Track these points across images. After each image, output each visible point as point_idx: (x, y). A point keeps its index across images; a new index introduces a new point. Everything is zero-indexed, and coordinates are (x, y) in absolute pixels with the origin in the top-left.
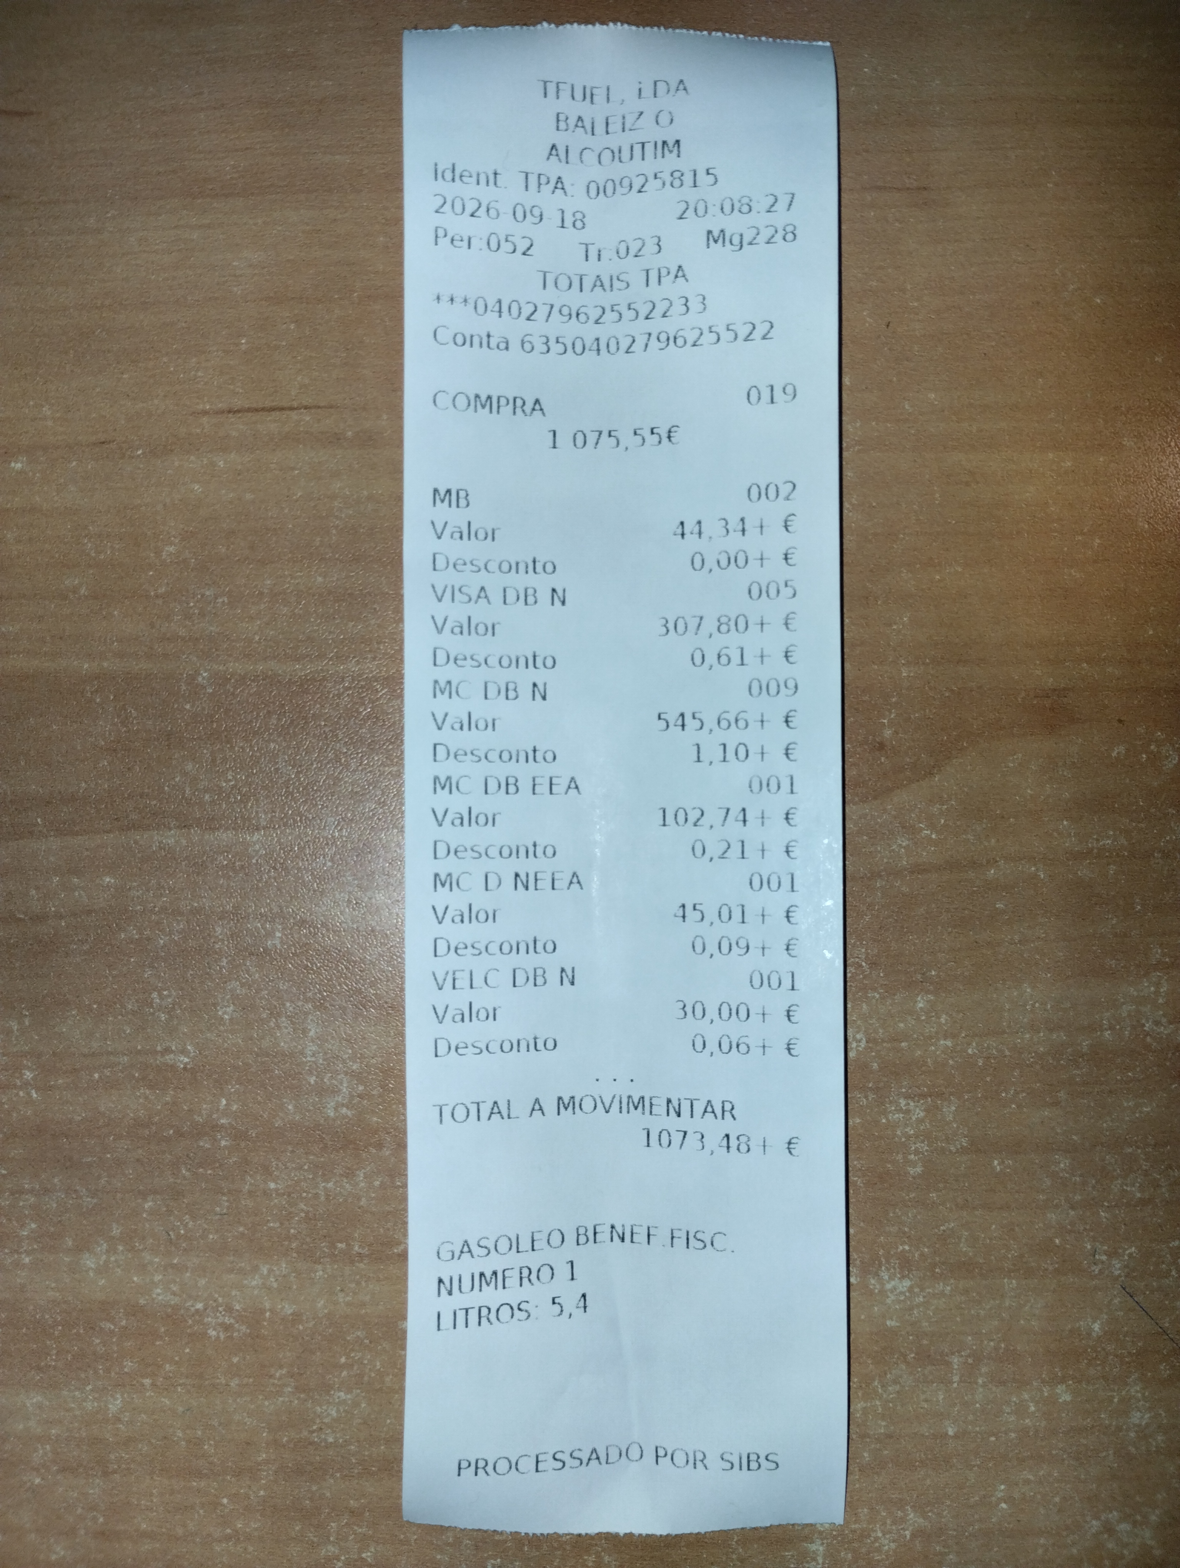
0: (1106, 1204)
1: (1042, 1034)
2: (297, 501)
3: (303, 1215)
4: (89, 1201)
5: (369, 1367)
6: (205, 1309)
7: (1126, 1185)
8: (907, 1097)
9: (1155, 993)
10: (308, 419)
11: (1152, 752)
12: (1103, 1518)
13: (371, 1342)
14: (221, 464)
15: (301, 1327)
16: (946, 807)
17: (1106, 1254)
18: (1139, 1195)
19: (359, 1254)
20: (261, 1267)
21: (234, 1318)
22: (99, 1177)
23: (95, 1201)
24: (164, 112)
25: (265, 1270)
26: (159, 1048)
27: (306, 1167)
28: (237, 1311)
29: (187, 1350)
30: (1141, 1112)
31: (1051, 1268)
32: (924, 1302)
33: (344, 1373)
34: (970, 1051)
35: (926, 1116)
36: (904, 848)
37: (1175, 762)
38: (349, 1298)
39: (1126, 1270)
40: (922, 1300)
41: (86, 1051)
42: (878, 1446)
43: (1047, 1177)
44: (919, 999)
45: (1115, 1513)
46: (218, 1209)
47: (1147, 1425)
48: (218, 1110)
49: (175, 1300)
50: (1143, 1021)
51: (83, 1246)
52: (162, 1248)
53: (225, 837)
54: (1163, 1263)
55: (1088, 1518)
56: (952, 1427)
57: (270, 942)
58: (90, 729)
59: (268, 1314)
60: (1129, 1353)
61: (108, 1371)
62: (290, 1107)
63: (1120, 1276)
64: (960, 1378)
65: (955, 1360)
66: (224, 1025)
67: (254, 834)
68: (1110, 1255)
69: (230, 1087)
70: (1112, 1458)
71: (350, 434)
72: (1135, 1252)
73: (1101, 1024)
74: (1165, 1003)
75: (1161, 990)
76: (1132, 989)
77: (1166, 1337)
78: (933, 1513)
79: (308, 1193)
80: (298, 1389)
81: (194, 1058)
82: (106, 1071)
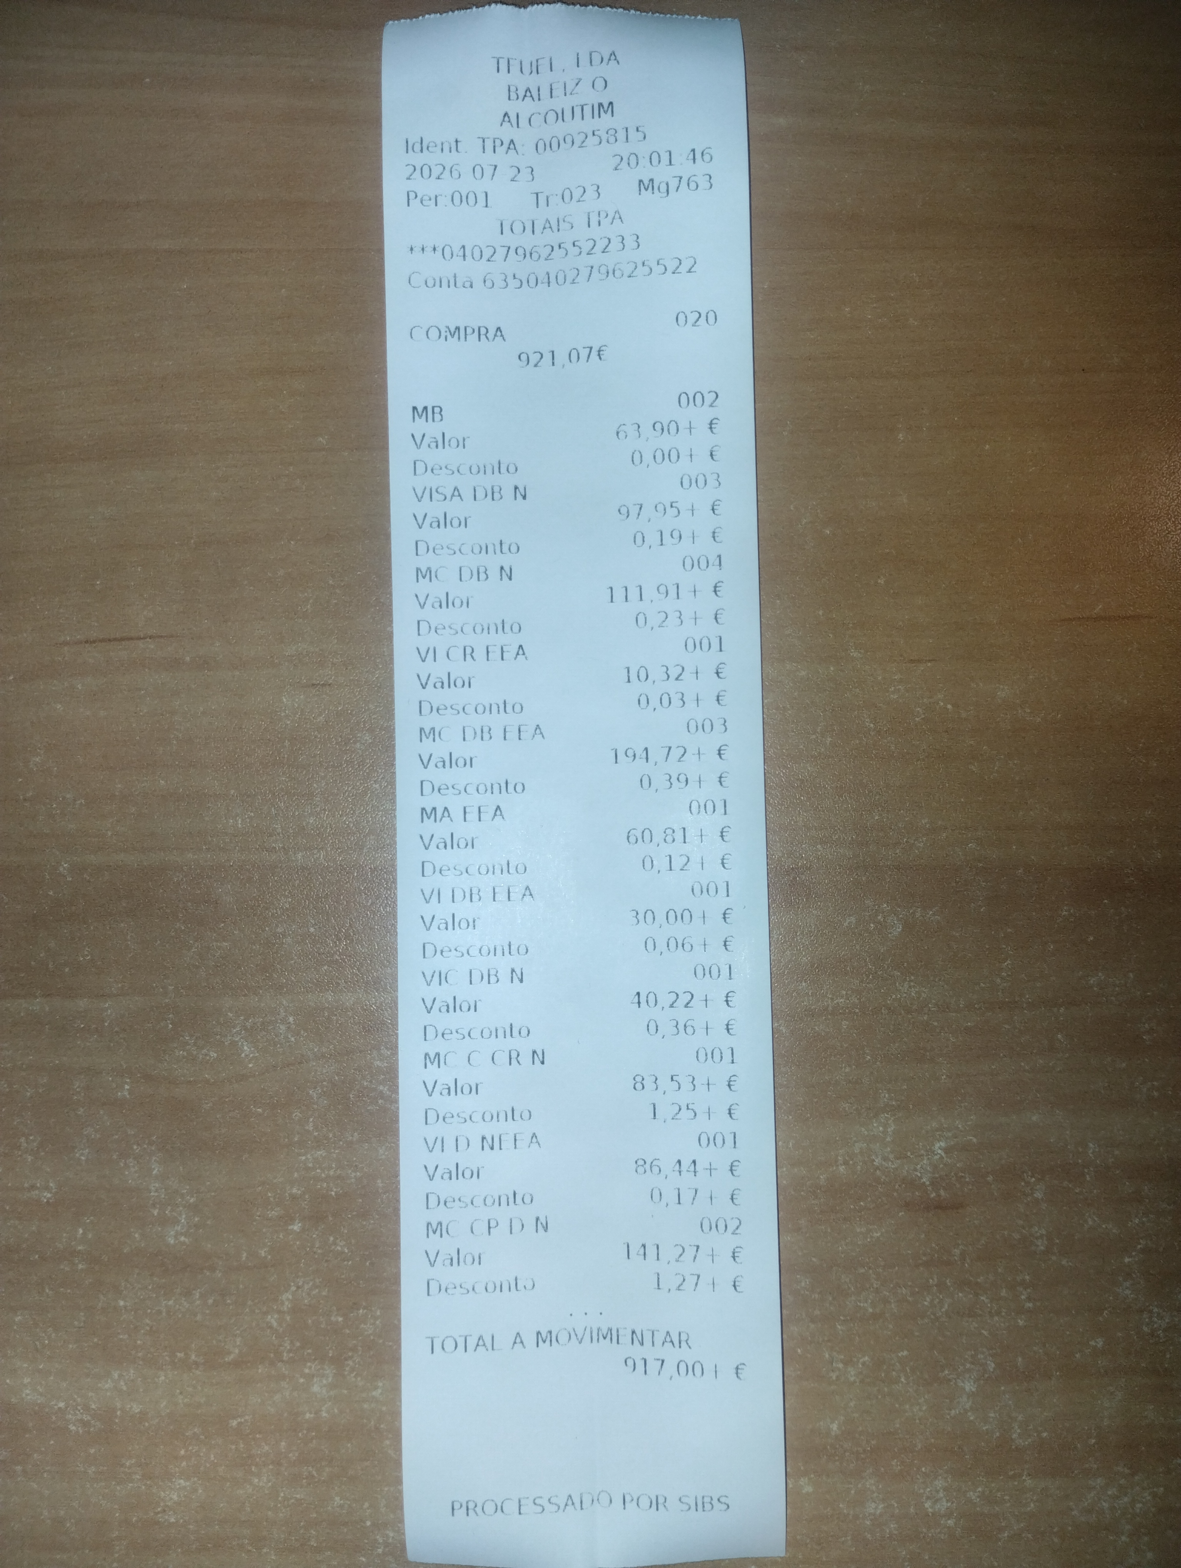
1: (785, 1169)
2: (144, 716)
3: (148, 1328)
5: (204, 1459)
6: (67, 1408)
7: (860, 1302)
9: (883, 1132)
10: (152, 646)
11: (880, 922)
13: (206, 1438)
14: (80, 687)
15: (147, 1424)
17: (842, 1363)
18: (871, 1310)
19: (196, 1363)
20: (113, 1372)
21: (90, 1416)
24: (31, 390)
25: (116, 1375)
26: (26, 1185)
27: (150, 1287)
28: (93, 1409)
29: (52, 1442)
30: (872, 1237)
33: (184, 1464)
37: (900, 930)
38: (187, 1400)
39: (861, 1377)
46: (76, 1323)
47: (881, 1515)
48: (76, 1238)
49: (40, 1400)
50: (873, 1157)
52: (30, 1356)
53: (82, 1003)
54: (894, 1370)
57: (119, 1094)
59: (119, 1413)
60: (864, 1451)
62: (137, 1236)
63: (855, 1382)
66: (81, 1165)
67: (107, 1001)
68: (846, 1363)
69: (86, 1218)
70: (850, 1543)
71: (188, 659)
72: (868, 1360)
73: (836, 1161)
74: (893, 1141)
75: (889, 1130)
76: (863, 1129)
77: (897, 1436)
79: (152, 1309)
80: (145, 1477)
81: (56, 1193)
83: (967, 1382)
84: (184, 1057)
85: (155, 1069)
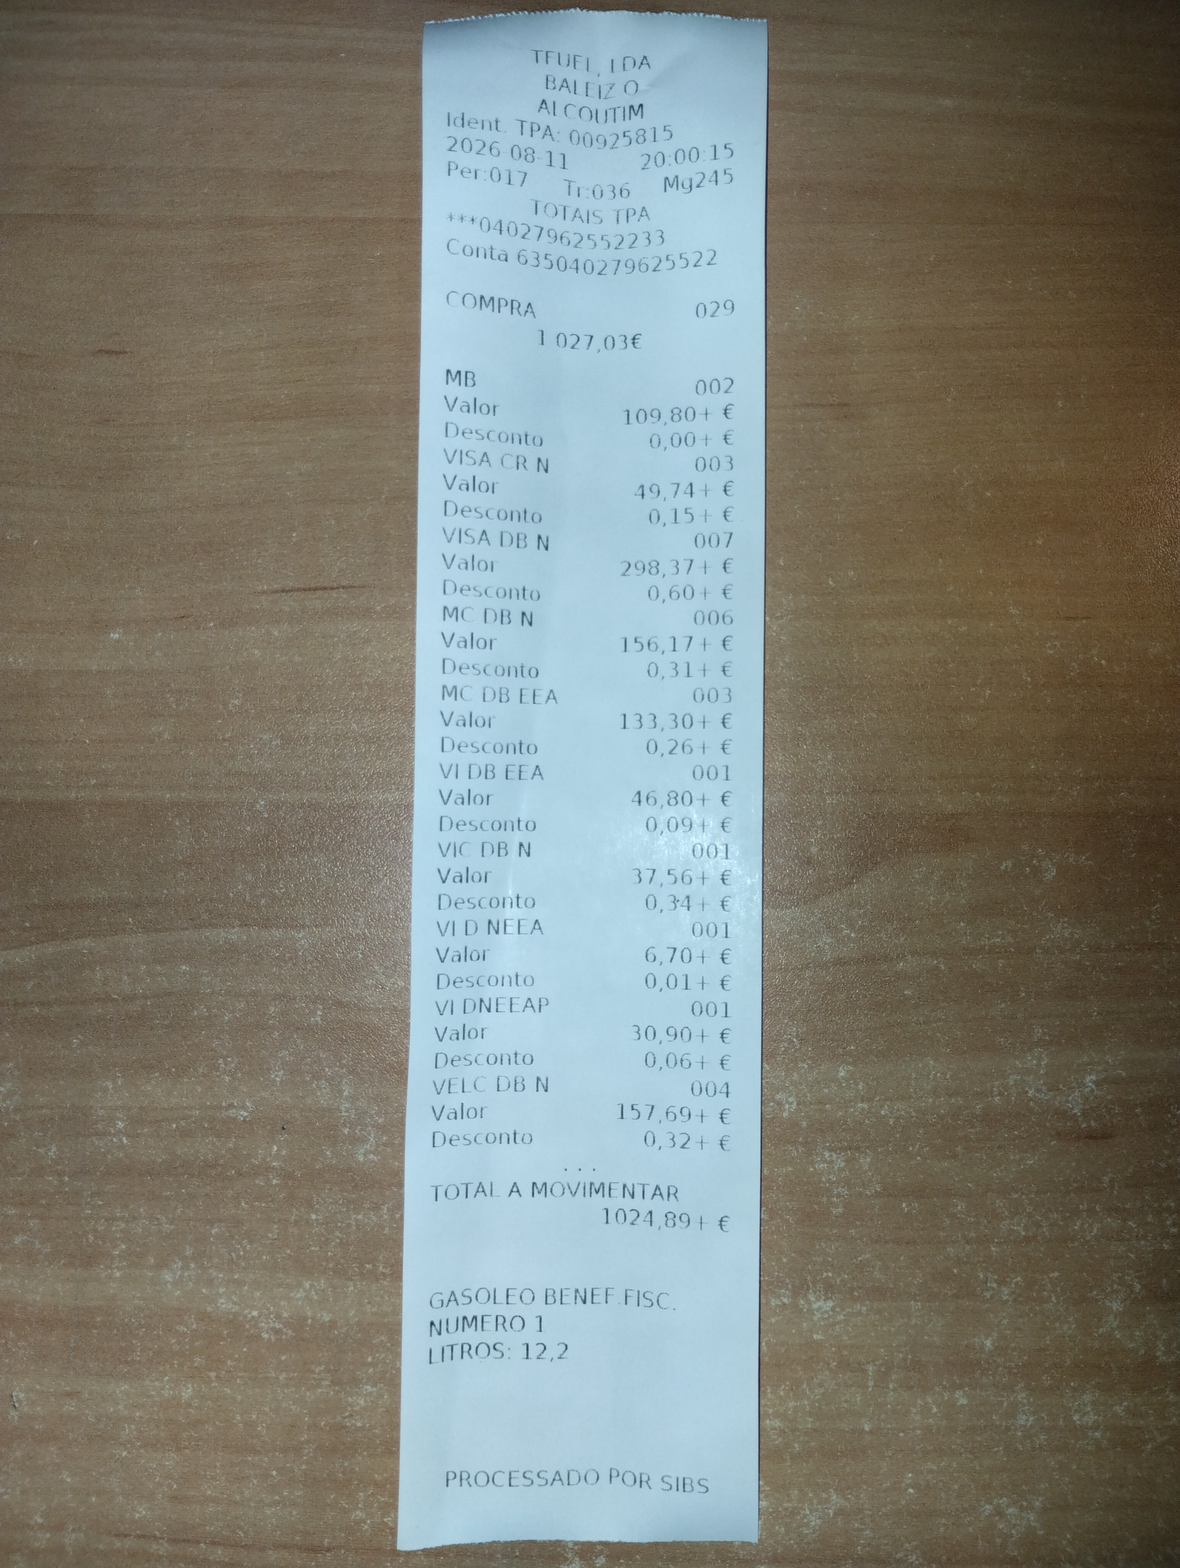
0: (996, 1240)
1: (942, 1099)
2: (335, 663)
3: (338, 1241)
4: (167, 1227)
6: (260, 1316)
7: (1013, 1225)
8: (831, 1150)
9: (1036, 1066)
10: (345, 596)
11: (1034, 866)
12: (994, 1503)
13: (392, 1345)
14: (276, 633)
15: (336, 1332)
16: (863, 911)
17: (997, 1283)
18: (1023, 1233)
20: (304, 1282)
21: (283, 1324)
22: (176, 1208)
23: (172, 1227)
24: (231, 351)
25: (307, 1285)
26: (224, 1104)
27: (341, 1202)
28: (286, 1318)
29: (245, 1349)
30: (1025, 1164)
31: (950, 1293)
32: (844, 1320)
33: (371, 1370)
34: (883, 1112)
35: (846, 1166)
36: (828, 944)
37: (1053, 874)
38: (374, 1310)
39: (1014, 1296)
40: (842, 1318)
41: (166, 1106)
42: (806, 1439)
43: (946, 1217)
44: (841, 1069)
45: (1005, 1499)
46: (270, 1235)
47: (1031, 1426)
48: (271, 1154)
49: (236, 1309)
50: (1027, 1089)
51: (162, 1264)
52: (225, 1266)
53: (277, 933)
54: (1044, 1290)
55: (983, 1503)
56: (867, 1424)
57: (312, 1019)
58: (172, 847)
59: (310, 1321)
60: (1017, 1366)
61: (181, 1365)
62: (328, 1153)
63: (1008, 1301)
64: (875, 1383)
65: (871, 1368)
66: (276, 1086)
67: (300, 932)
69: (280, 1136)
70: (1002, 1453)
71: (379, 608)
72: (1020, 1281)
73: (992, 1092)
74: (1046, 1073)
75: (1042, 1063)
76: (1017, 1062)
77: (1048, 1353)
78: (853, 1495)
79: (342, 1223)
80: (334, 1383)
81: (252, 1112)
82: (182, 1122)
83: (1114, 1302)
84: (373, 985)
85: (345, 997)
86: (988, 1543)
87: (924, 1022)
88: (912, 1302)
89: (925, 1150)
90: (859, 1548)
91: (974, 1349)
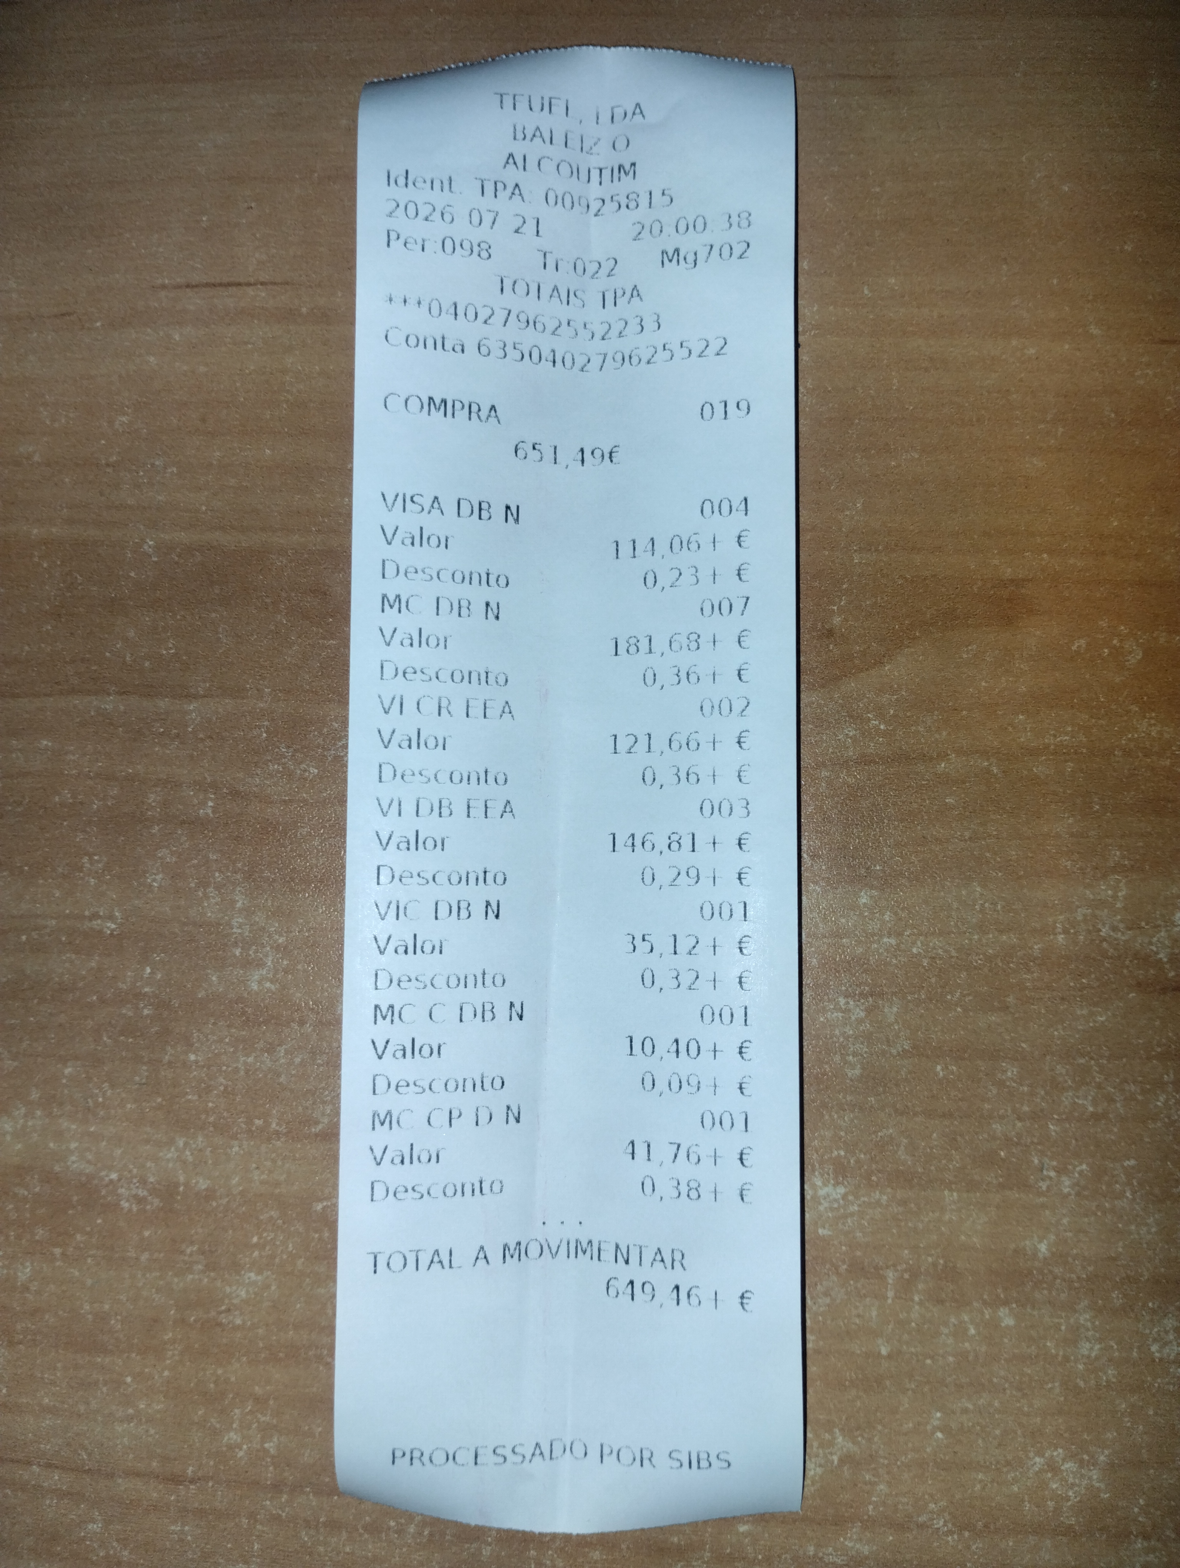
0: (1055, 1116)
1: (991, 936)
2: (250, 374)
3: (222, 1088)
4: (10, 1064)
5: (281, 1248)
6: (119, 1180)
7: (1078, 1097)
8: (847, 995)
9: (1112, 897)
10: (263, 294)
11: (1115, 646)
12: (1047, 1455)
13: (284, 1223)
14: (177, 337)
15: (214, 1204)
16: (895, 697)
17: (1055, 1171)
18: (1091, 1109)
19: (277, 1133)
20: (178, 1139)
21: (148, 1190)
22: (21, 1040)
25: (181, 1143)
26: (87, 913)
27: (227, 1040)
28: (152, 1183)
29: (99, 1221)
30: (1095, 1021)
31: (995, 1182)
32: (859, 1211)
33: (256, 1254)
34: (915, 950)
35: (866, 1016)
36: (851, 738)
37: (1139, 657)
38: (264, 1177)
39: (1077, 1189)
40: (856, 1208)
41: (15, 912)
43: (992, 1085)
44: (862, 894)
45: (1060, 1451)
46: (137, 1078)
47: (1097, 1358)
48: (142, 977)
49: (89, 1169)
50: (1100, 926)
52: (80, 1115)
53: (163, 704)
54: (1117, 1182)
55: (1031, 1455)
56: (884, 1346)
57: (202, 811)
58: (37, 594)
59: (181, 1189)
60: (1078, 1278)
61: (19, 1237)
62: (214, 978)
63: (1069, 1194)
64: (895, 1294)
65: (891, 1275)
66: (152, 892)
67: (191, 703)
68: (1058, 1171)
69: (155, 955)
70: (1057, 1390)
71: (304, 310)
72: (1086, 1170)
73: (1055, 928)
74: (1123, 907)
75: (1120, 894)
76: (1088, 892)
77: (1119, 1263)
78: (863, 1437)
79: (228, 1067)
80: (209, 1267)
81: (122, 924)
82: (33, 933)
84: (278, 772)
85: (244, 785)
86: (1038, 1507)
87: (970, 838)
88: (946, 1192)
89: (967, 1000)
90: (871, 1507)
91: (1025, 1255)
